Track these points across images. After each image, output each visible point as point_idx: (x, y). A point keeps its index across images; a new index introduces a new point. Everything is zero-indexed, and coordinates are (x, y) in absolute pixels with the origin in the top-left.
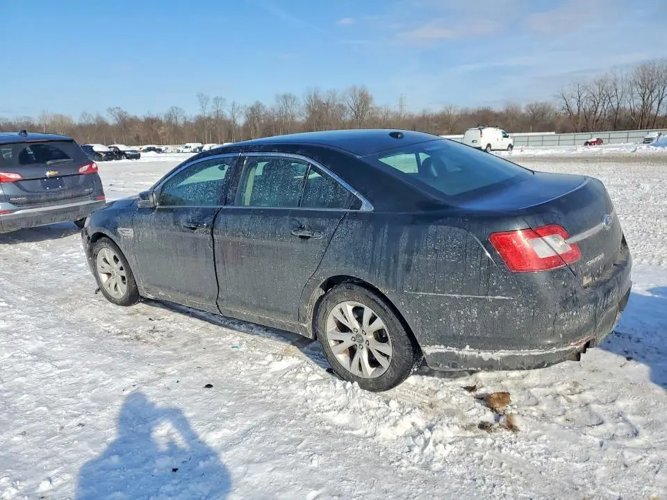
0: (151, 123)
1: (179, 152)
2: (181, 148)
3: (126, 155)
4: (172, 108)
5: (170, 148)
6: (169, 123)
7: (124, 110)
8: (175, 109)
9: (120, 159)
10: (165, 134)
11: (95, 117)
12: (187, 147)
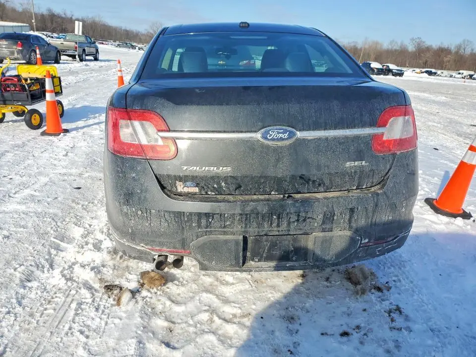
0: (442, 52)
1: (451, 76)
2: (454, 74)
3: (392, 72)
4: (464, 41)
5: (446, 72)
6: (457, 53)
7: (424, 40)
8: (466, 42)
9: (388, 75)
10: (449, 61)
11: (399, 44)
12: (459, 74)
